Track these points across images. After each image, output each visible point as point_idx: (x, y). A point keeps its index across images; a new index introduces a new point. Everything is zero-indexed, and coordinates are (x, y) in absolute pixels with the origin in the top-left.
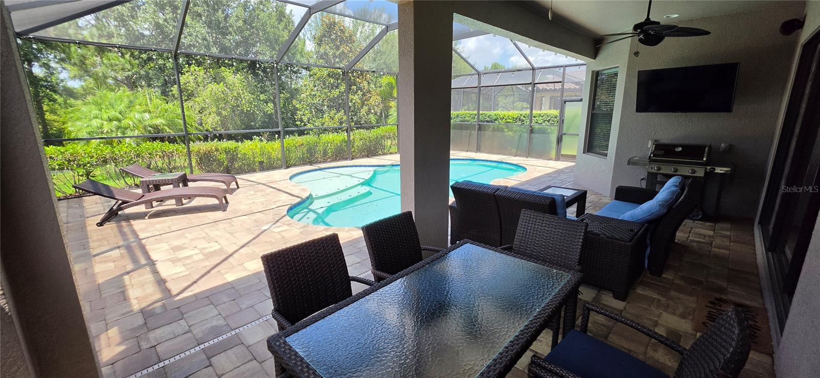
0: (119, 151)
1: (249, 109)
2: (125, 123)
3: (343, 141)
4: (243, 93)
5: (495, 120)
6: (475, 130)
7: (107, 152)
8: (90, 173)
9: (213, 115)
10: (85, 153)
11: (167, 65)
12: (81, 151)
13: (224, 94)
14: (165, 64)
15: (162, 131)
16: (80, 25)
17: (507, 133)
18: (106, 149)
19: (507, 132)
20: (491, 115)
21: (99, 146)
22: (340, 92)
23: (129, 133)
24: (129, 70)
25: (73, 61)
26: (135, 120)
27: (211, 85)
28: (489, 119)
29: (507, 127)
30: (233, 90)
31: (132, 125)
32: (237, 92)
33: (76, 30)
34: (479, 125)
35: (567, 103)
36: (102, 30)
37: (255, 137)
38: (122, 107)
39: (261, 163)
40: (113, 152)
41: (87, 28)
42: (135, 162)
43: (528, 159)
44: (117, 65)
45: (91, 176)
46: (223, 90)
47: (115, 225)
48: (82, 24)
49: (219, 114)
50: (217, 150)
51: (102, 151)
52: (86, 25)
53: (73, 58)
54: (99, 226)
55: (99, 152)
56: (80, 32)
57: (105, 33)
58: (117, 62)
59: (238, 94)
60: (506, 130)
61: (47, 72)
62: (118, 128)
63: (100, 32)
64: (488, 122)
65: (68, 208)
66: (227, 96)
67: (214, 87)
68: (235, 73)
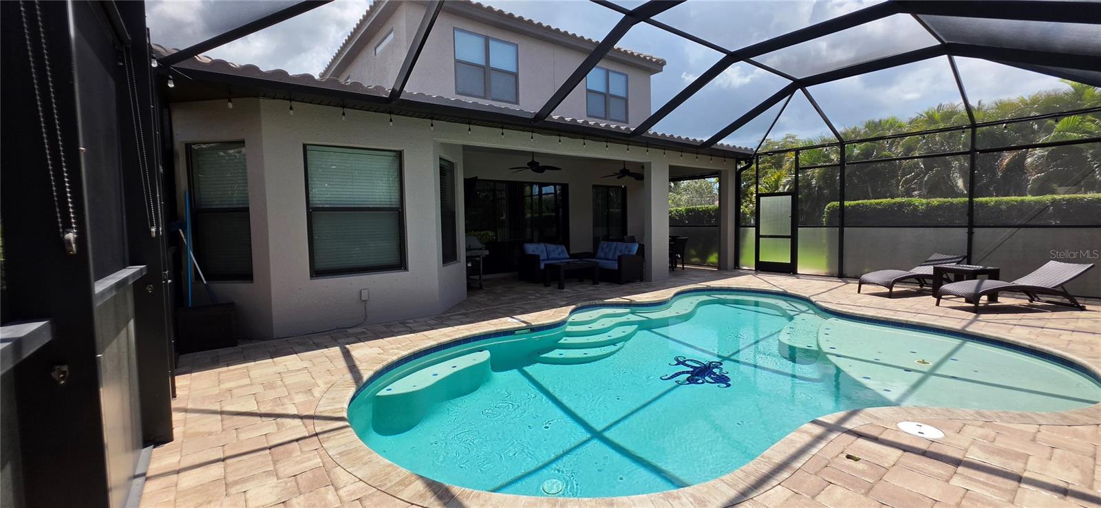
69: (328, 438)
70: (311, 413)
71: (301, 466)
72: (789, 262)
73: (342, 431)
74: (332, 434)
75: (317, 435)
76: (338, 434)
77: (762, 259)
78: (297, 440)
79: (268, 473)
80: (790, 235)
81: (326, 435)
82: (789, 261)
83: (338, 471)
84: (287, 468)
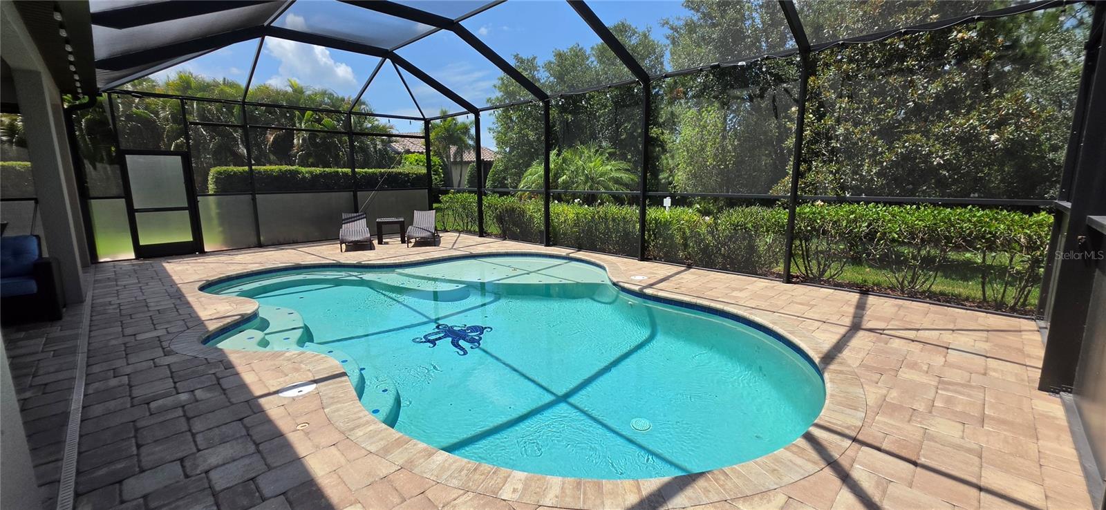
69: (848, 428)
70: (828, 473)
71: (897, 424)
72: (192, 240)
73: (827, 424)
74: (839, 429)
75: (854, 440)
76: (836, 424)
77: (142, 243)
78: (879, 449)
79: (932, 439)
80: (187, 206)
81: (847, 432)
82: (190, 239)
83: (872, 402)
84: (912, 431)
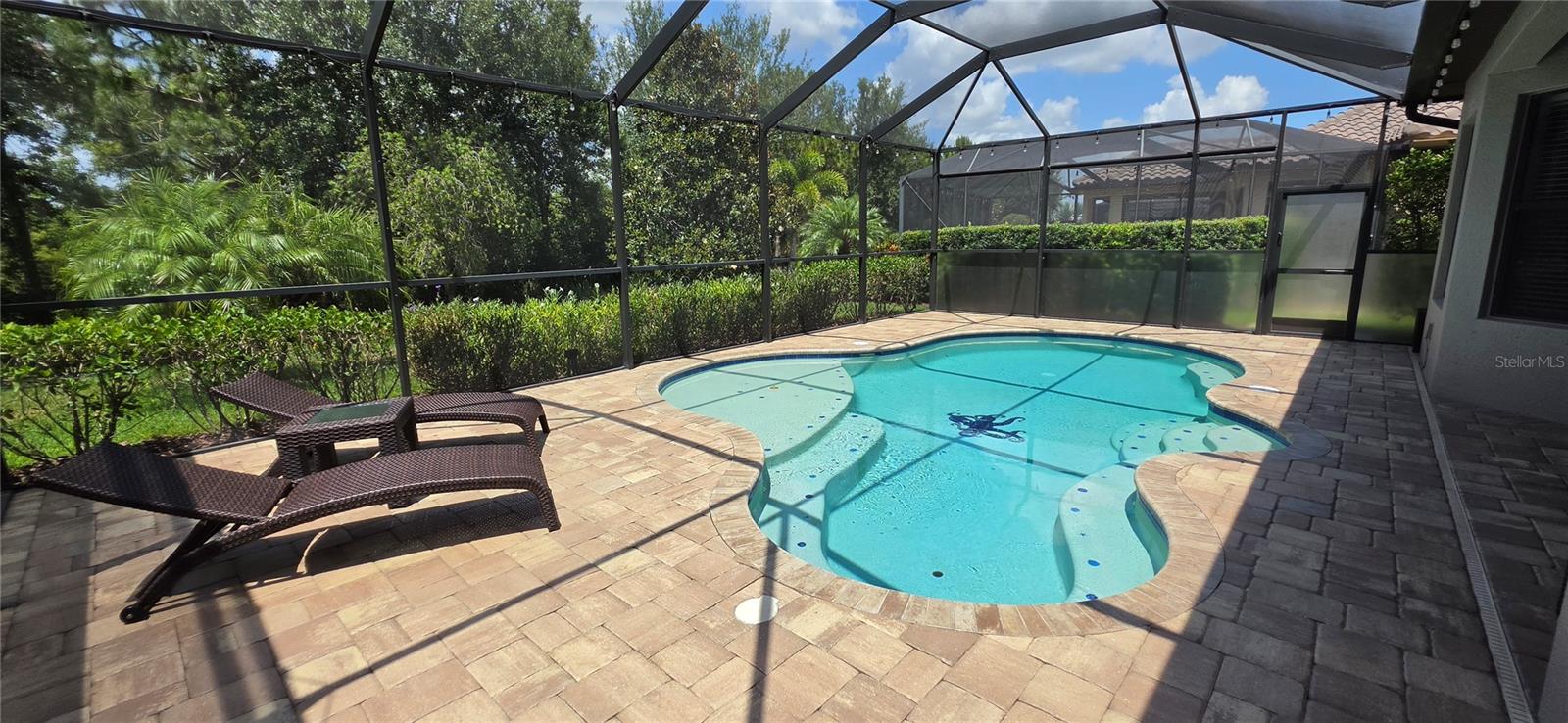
0: (207, 334)
1: (507, 227)
2: (217, 258)
3: (751, 295)
4: (496, 191)
5: (1080, 242)
6: (1036, 266)
7: (170, 336)
8: (123, 398)
9: (428, 241)
10: (108, 344)
11: (318, 129)
12: (93, 337)
13: (452, 193)
14: (312, 129)
15: (314, 277)
16: (117, 44)
17: (1109, 273)
18: (169, 331)
19: (1110, 269)
20: (1067, 233)
21: (149, 322)
22: (714, 187)
23: (231, 286)
24: (230, 144)
25: (97, 120)
26: (246, 253)
27: (422, 171)
28: (1062, 242)
29: (1110, 258)
30: (472, 183)
31: (234, 265)
32: (482, 189)
33: (111, 56)
34: (1044, 254)
35: (1289, 197)
36: (168, 55)
37: (547, 289)
38: (215, 218)
39: (572, 354)
40: (189, 339)
41: (136, 51)
42: (251, 363)
43: (1181, 331)
44: (203, 133)
45: (126, 406)
46: (449, 182)
47: (190, 609)
48: (122, 43)
49: (440, 239)
50: (467, 323)
51: (156, 335)
52: (133, 45)
53: (99, 114)
54: (128, 622)
55: (149, 338)
56: (118, 60)
57: (176, 62)
58: (204, 125)
59: (485, 192)
60: (1107, 265)
61: (34, 148)
62: (196, 273)
63: (163, 58)
64: (1059, 246)
65: (38, 525)
66: (459, 197)
67: (427, 176)
68: (477, 144)
